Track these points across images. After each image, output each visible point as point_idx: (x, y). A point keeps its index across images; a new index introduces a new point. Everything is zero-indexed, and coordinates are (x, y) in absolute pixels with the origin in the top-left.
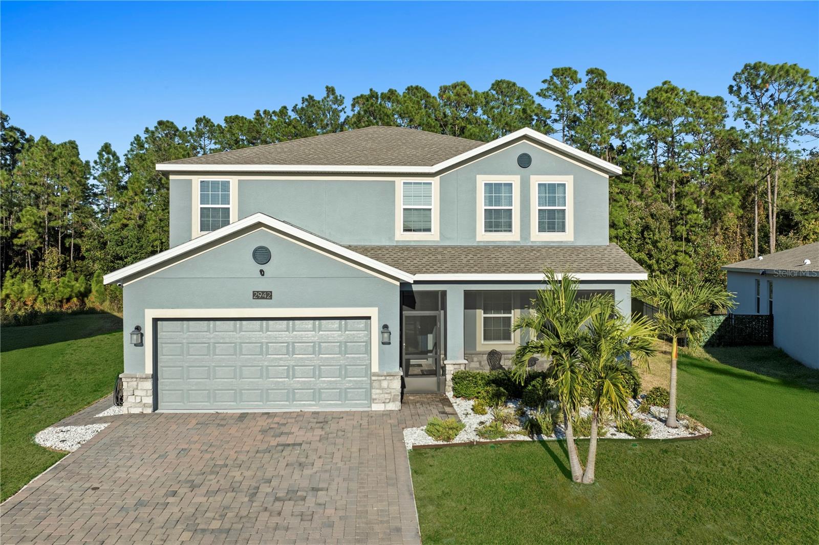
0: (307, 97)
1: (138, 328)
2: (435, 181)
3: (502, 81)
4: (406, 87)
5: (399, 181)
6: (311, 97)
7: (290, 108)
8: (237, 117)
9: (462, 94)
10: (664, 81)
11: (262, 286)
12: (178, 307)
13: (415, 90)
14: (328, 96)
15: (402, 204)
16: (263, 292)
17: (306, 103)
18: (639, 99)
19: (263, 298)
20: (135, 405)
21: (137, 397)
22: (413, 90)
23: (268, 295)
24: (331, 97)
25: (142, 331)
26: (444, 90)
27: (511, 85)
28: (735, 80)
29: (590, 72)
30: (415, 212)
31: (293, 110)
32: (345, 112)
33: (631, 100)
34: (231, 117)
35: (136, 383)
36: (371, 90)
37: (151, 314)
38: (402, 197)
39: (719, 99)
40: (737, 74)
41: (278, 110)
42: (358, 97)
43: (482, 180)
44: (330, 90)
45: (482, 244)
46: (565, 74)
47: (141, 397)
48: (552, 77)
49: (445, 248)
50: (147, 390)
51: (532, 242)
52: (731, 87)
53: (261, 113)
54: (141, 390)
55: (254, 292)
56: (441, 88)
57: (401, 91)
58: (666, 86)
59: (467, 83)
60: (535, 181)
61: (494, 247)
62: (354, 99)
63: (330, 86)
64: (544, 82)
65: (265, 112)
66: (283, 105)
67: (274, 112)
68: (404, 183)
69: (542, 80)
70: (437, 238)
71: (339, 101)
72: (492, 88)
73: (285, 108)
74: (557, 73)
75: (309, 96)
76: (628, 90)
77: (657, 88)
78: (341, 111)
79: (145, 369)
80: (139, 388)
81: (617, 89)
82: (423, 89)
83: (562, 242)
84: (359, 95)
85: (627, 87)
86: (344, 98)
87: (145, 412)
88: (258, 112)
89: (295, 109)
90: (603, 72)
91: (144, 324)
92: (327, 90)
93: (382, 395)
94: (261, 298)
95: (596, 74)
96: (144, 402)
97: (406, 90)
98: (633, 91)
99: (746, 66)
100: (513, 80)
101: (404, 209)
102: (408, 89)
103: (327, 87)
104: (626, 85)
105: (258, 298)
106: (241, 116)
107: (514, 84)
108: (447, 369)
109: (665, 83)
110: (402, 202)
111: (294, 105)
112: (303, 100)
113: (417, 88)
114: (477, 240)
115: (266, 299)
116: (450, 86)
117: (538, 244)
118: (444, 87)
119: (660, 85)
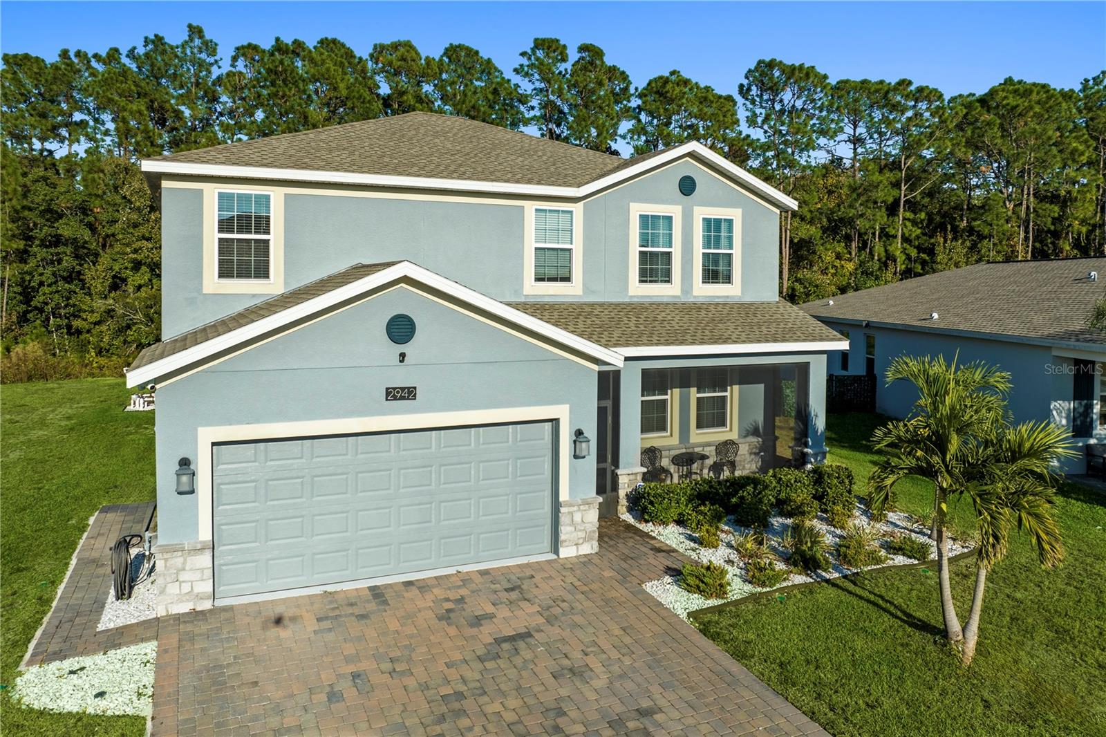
0: (153, 38)
1: (185, 463)
2: (578, 209)
3: (460, 47)
4: (319, 39)
5: (530, 207)
6: (159, 40)
7: (124, 51)
8: (26, 57)
9: (409, 58)
10: (672, 70)
11: (401, 379)
12: (257, 421)
13: (332, 45)
14: (191, 40)
15: (534, 240)
16: (403, 389)
17: (150, 47)
18: (636, 89)
19: (402, 398)
20: (181, 598)
21: (183, 584)
22: (329, 44)
23: (408, 393)
24: (197, 42)
25: (192, 467)
26: (379, 50)
27: (472, 54)
28: (747, 77)
29: (583, 48)
30: (552, 252)
31: (128, 56)
32: (219, 67)
33: (626, 89)
34: (15, 56)
35: (181, 560)
36: (277, 39)
37: (207, 435)
38: (534, 231)
39: (729, 98)
40: (750, 71)
41: (104, 54)
42: (243, 47)
43: (637, 209)
44: (195, 31)
45: (636, 300)
46: (550, 47)
47: (192, 582)
48: (533, 49)
49: (592, 305)
50: (203, 570)
51: (695, 297)
52: (741, 86)
53: (72, 54)
54: (191, 570)
55: (387, 389)
56: (375, 46)
57: (311, 43)
58: (673, 78)
59: (414, 43)
60: (701, 213)
61: (651, 304)
62: (238, 49)
63: (194, 24)
64: (523, 54)
65: (78, 54)
66: (113, 46)
67: (96, 56)
68: (536, 210)
69: (521, 52)
70: (580, 293)
71: (211, 48)
72: (445, 54)
73: (116, 50)
74: (539, 44)
75: (156, 36)
76: (624, 77)
77: (661, 78)
78: (212, 64)
79: (197, 532)
80: (187, 568)
81: (614, 73)
82: (343, 45)
83: (728, 297)
84: (245, 43)
85: (623, 73)
86: (216, 45)
87: (199, 609)
88: (65, 54)
89: (131, 54)
90: (602, 51)
91: (197, 455)
92: (190, 30)
93: (575, 534)
94: (399, 399)
95: (592, 53)
96: (196, 591)
97: (318, 43)
98: (630, 79)
99: (760, 62)
100: (474, 46)
101: (536, 249)
102: (322, 42)
103: (190, 26)
104: (621, 69)
105: (395, 398)
106: (34, 55)
107: (477, 53)
108: (620, 481)
109: (673, 73)
110: (534, 238)
111: (130, 47)
112: (145, 42)
113: (334, 41)
114: (630, 294)
115: (408, 399)
116: (388, 46)
117: (701, 300)
118: (380, 45)
119: (667, 74)
